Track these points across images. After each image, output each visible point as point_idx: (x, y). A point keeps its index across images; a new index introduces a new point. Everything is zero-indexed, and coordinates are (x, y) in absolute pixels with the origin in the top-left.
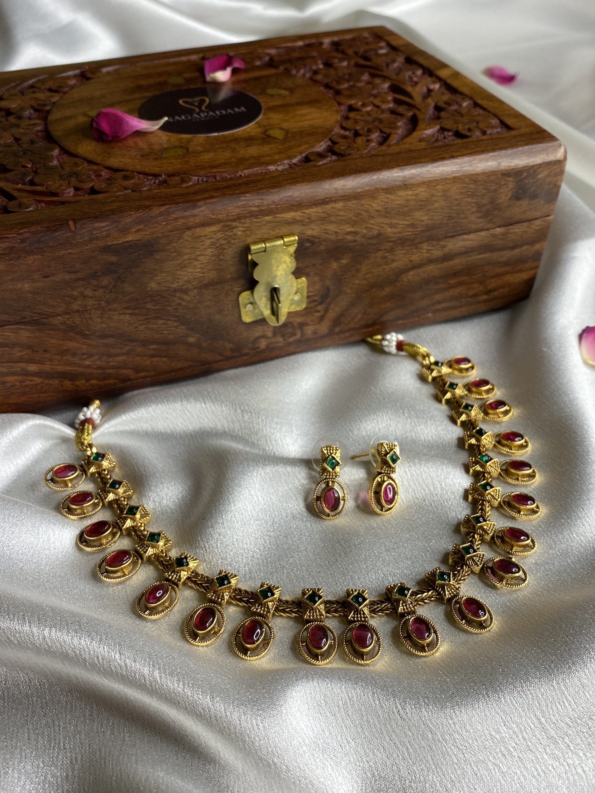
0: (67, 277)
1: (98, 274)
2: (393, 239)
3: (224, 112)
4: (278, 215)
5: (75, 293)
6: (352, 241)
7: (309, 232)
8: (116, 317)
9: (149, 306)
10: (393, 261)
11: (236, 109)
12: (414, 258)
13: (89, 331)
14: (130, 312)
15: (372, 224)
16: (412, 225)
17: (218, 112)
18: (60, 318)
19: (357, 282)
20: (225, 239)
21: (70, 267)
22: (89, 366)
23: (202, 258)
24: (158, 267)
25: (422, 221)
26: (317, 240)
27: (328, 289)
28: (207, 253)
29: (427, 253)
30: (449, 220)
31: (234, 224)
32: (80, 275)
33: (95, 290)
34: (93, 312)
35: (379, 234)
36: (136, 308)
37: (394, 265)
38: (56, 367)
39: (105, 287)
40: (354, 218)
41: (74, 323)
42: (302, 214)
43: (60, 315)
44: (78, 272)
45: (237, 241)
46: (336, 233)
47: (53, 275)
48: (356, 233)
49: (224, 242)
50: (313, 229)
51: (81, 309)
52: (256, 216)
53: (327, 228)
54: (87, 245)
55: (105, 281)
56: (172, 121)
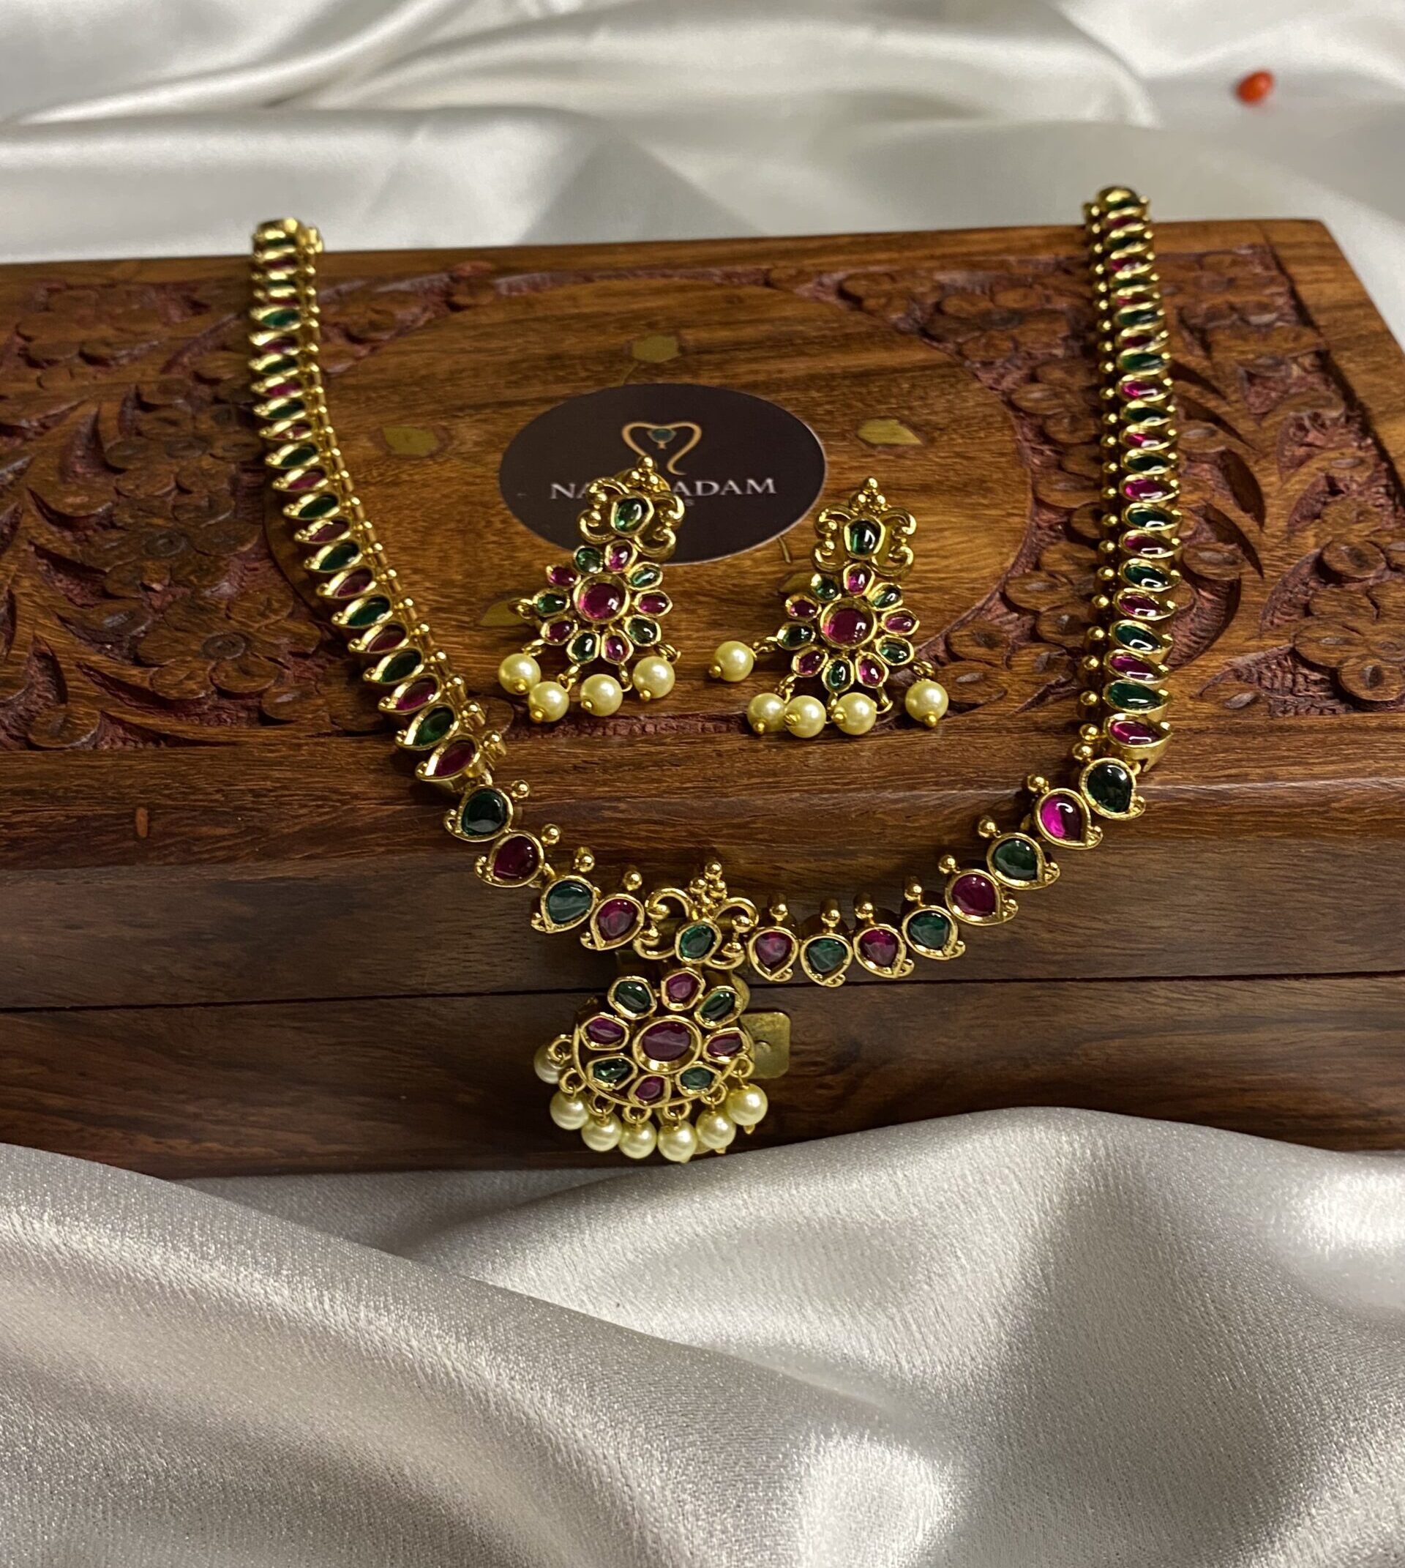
1: (205, 937)
3: (716, 486)
8: (257, 1032)
11: (751, 482)
13: (190, 1050)
17: (699, 484)
19: (945, 1040)
21: (132, 915)
23: (484, 933)
24: (364, 940)
25: (1154, 928)
27: (856, 1043)
29: (1167, 1005)
32: (155, 934)
36: (311, 1019)
41: (151, 1030)
44: (154, 926)
47: (88, 924)
56: (570, 495)
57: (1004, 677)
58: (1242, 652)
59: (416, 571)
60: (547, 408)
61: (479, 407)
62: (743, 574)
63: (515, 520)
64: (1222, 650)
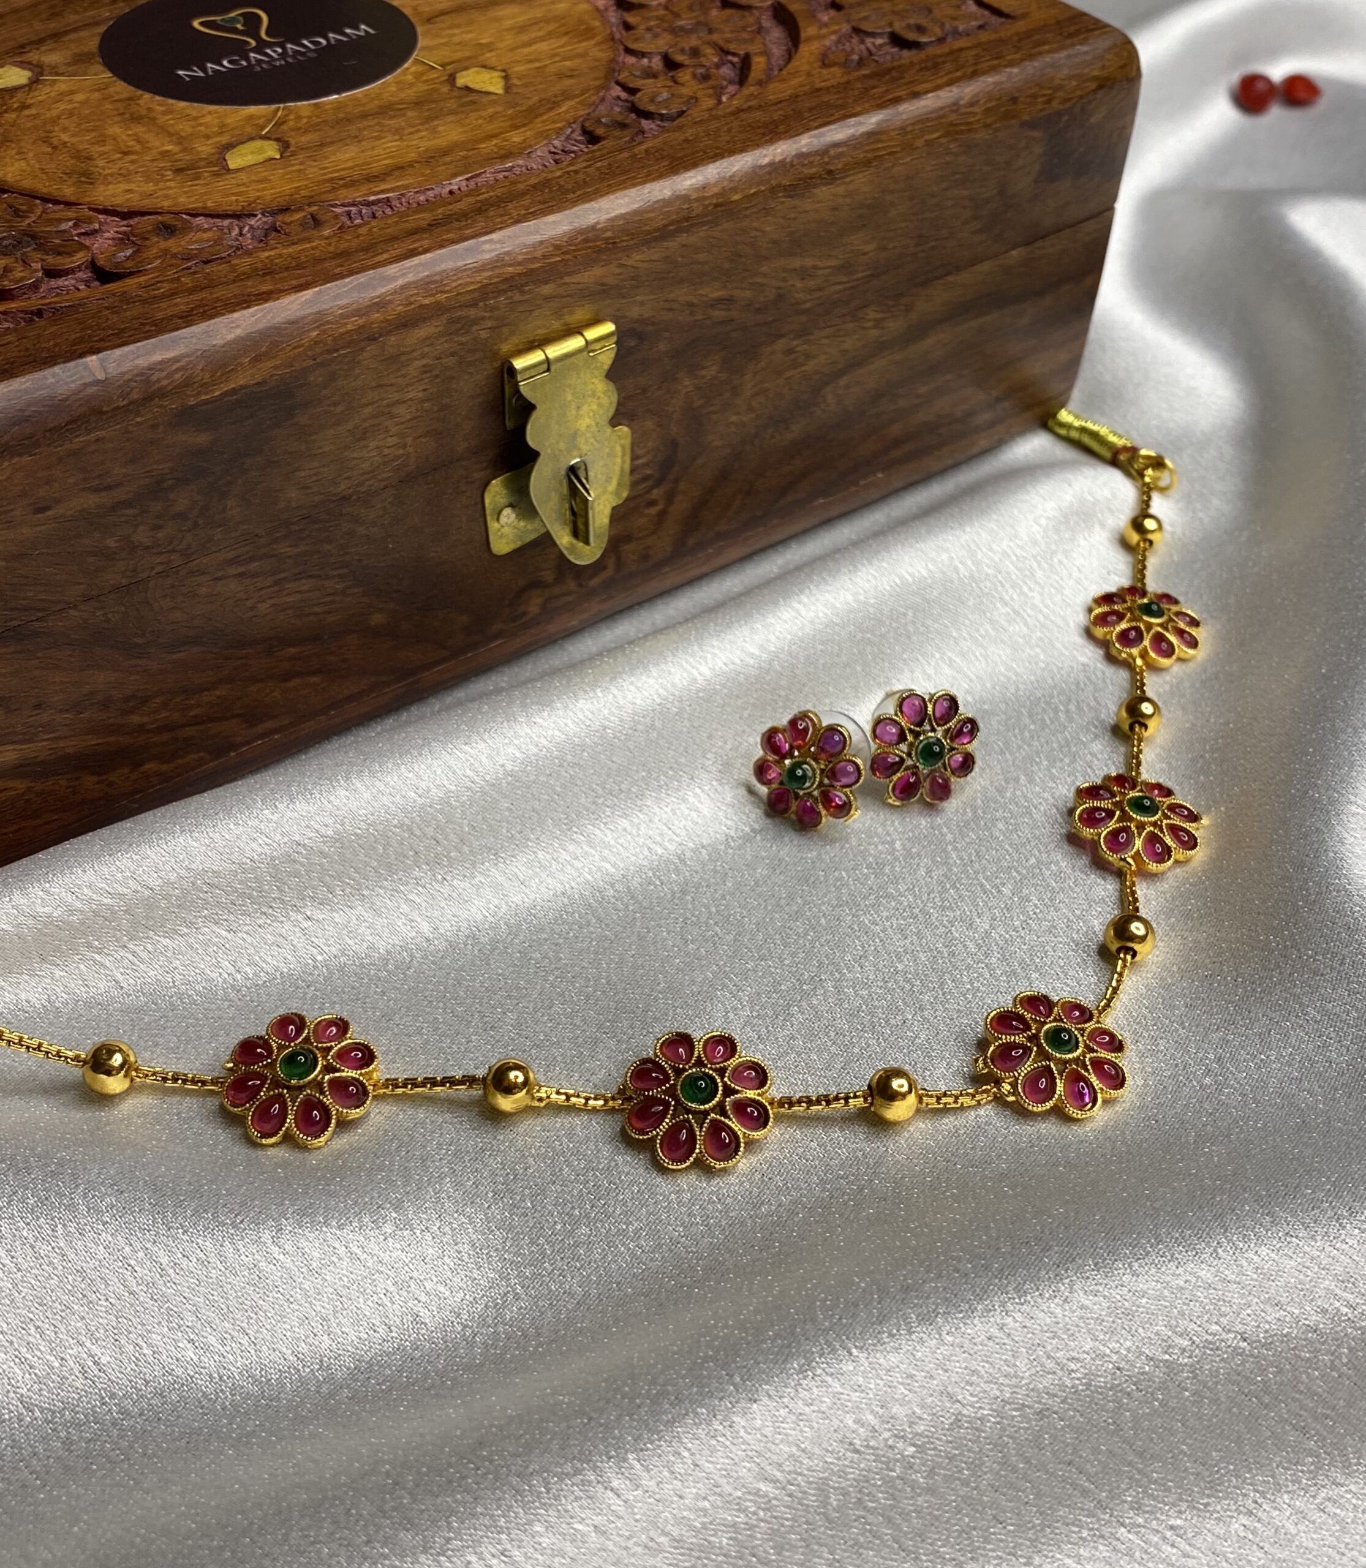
0: (91, 501)
1: (165, 485)
2: (808, 305)
3: (323, 42)
4: (567, 279)
5: (111, 543)
6: (722, 323)
7: (634, 312)
8: (203, 591)
9: (283, 548)
10: (808, 356)
11: (348, 31)
12: (849, 344)
13: (143, 635)
14: (241, 569)
15: (765, 275)
16: (846, 268)
17: (305, 42)
18: (73, 612)
19: (734, 418)
20: (453, 354)
21: (100, 476)
22: (142, 728)
23: (400, 410)
24: (303, 447)
25: (865, 254)
26: (650, 328)
27: (674, 444)
28: (411, 395)
29: (874, 327)
30: (918, 245)
31: (473, 312)
32: (120, 494)
33: (157, 528)
34: (151, 584)
35: (780, 297)
36: (252, 559)
37: (809, 367)
38: (62, 744)
39: (182, 516)
40: (727, 266)
41: (108, 621)
42: (618, 271)
43: (75, 607)
44: (118, 485)
45: (478, 355)
46: (691, 305)
47: (58, 501)
48: (730, 300)
49: (451, 361)
50: (642, 304)
51: (125, 582)
52: (520, 288)
53: (671, 296)
54: (138, 414)
55: (182, 500)
56: (201, 74)
57: (685, 91)
58: (824, 37)
59: (125, 153)
60: (102, 29)
61: (40, 41)
62: (411, 85)
63: (170, 101)
64: (809, 39)
